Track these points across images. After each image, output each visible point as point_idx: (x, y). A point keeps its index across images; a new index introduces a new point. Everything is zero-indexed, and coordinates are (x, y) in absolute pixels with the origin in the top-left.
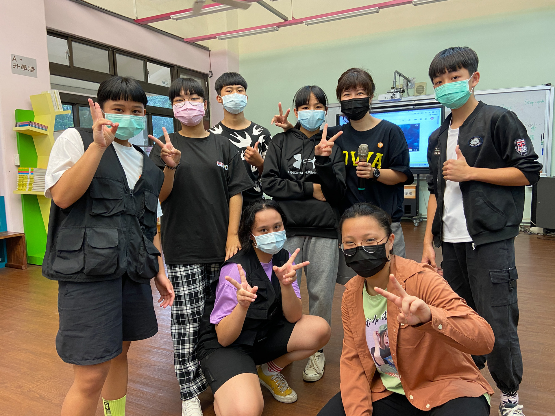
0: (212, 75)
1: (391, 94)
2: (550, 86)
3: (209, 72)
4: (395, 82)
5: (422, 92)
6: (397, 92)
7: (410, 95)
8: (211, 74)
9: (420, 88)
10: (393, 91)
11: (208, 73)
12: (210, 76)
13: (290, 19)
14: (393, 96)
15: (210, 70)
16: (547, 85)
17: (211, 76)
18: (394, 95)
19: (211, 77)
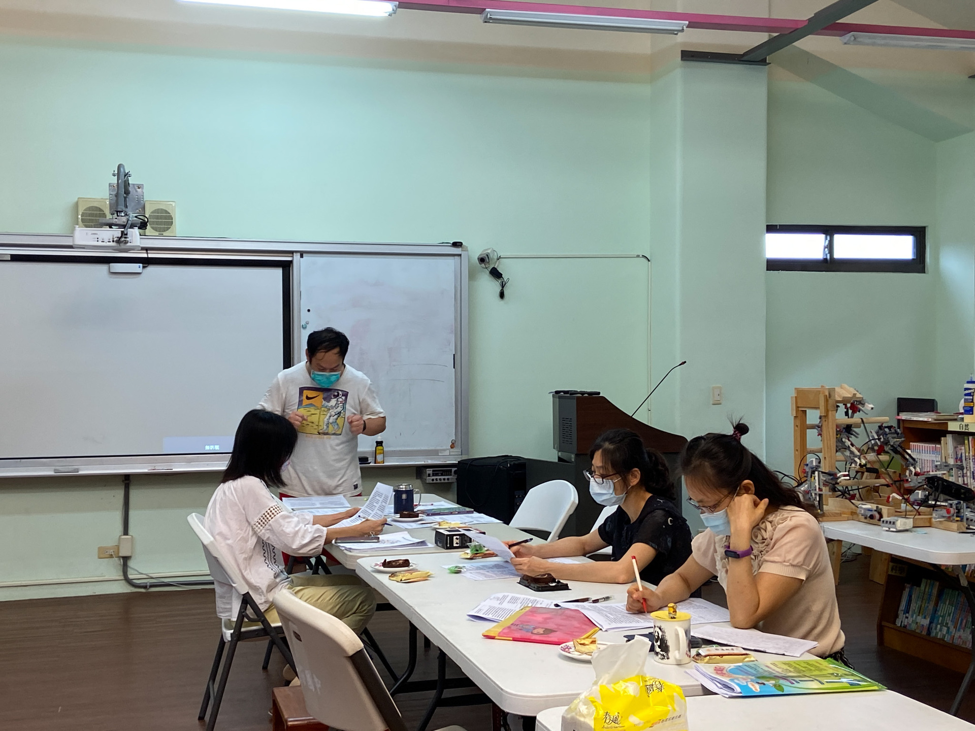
1: (117, 231)
2: (460, 249)
5: (167, 229)
6: (132, 226)
9: (161, 217)
10: (119, 221)
14: (122, 238)
16: (456, 245)
18: (125, 234)
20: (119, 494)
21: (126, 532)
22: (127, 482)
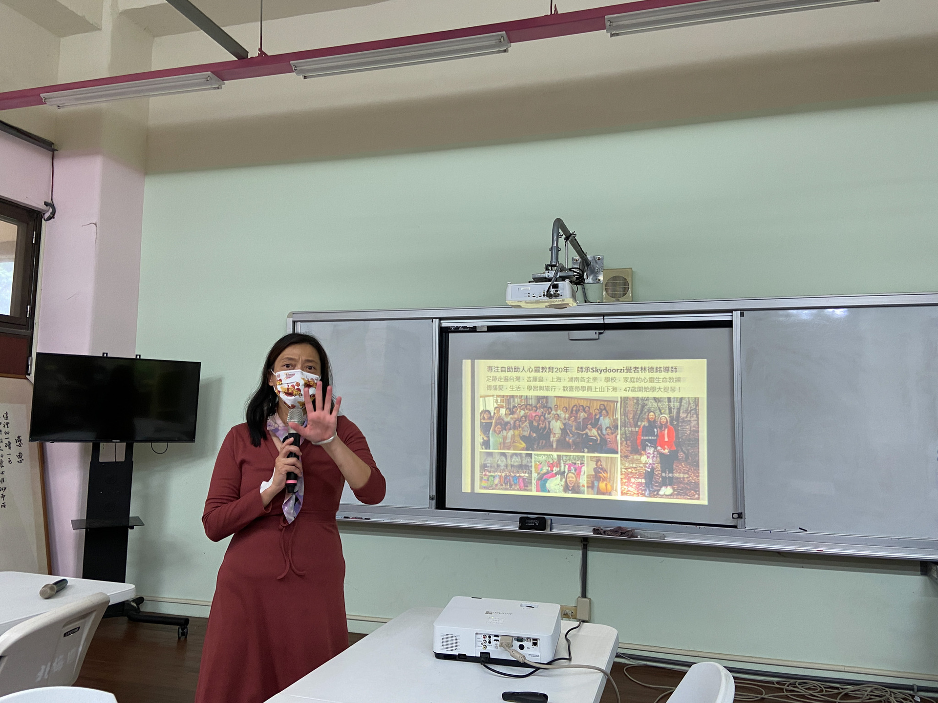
0: (54, 213)
1: (546, 285)
3: (46, 204)
4: (555, 250)
5: (624, 294)
6: (563, 279)
7: (591, 297)
8: (51, 210)
9: (617, 284)
10: (551, 274)
11: (44, 207)
12: (47, 216)
13: (253, 53)
14: (552, 291)
15: (49, 201)
17: (52, 217)
18: (556, 286)
19: (50, 218)
20: (578, 553)
21: (584, 594)
22: (585, 543)
